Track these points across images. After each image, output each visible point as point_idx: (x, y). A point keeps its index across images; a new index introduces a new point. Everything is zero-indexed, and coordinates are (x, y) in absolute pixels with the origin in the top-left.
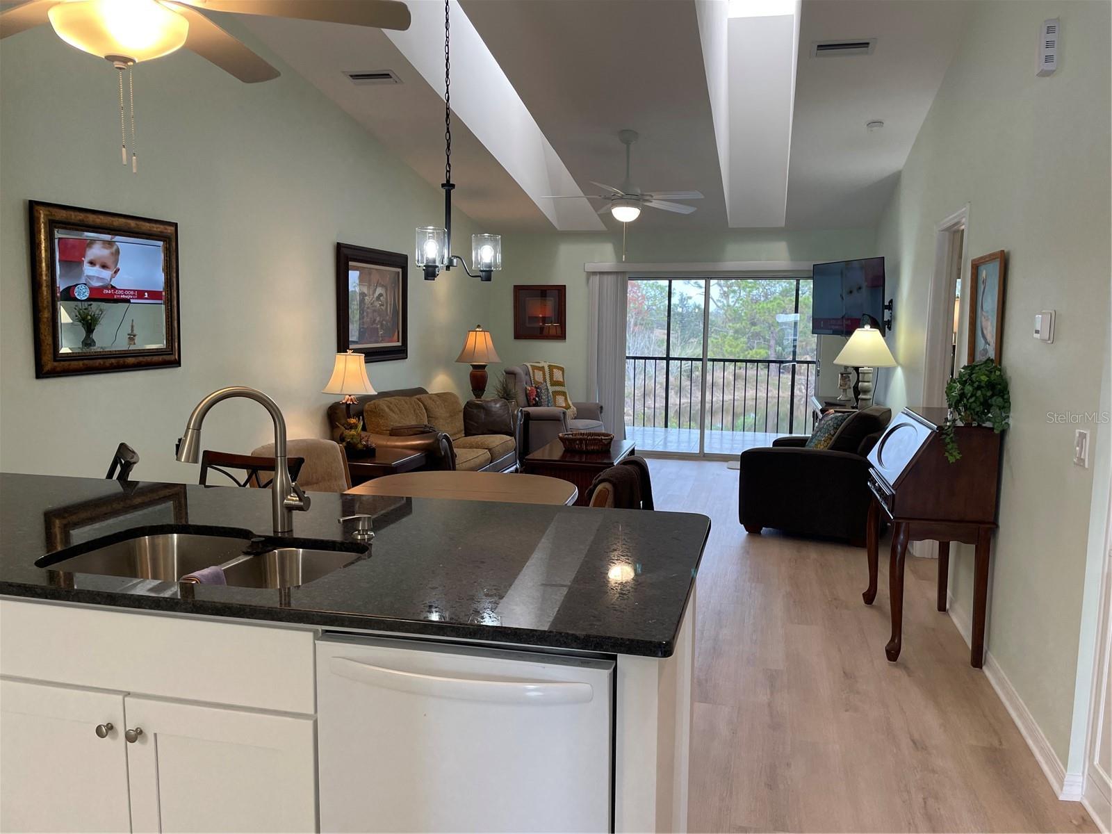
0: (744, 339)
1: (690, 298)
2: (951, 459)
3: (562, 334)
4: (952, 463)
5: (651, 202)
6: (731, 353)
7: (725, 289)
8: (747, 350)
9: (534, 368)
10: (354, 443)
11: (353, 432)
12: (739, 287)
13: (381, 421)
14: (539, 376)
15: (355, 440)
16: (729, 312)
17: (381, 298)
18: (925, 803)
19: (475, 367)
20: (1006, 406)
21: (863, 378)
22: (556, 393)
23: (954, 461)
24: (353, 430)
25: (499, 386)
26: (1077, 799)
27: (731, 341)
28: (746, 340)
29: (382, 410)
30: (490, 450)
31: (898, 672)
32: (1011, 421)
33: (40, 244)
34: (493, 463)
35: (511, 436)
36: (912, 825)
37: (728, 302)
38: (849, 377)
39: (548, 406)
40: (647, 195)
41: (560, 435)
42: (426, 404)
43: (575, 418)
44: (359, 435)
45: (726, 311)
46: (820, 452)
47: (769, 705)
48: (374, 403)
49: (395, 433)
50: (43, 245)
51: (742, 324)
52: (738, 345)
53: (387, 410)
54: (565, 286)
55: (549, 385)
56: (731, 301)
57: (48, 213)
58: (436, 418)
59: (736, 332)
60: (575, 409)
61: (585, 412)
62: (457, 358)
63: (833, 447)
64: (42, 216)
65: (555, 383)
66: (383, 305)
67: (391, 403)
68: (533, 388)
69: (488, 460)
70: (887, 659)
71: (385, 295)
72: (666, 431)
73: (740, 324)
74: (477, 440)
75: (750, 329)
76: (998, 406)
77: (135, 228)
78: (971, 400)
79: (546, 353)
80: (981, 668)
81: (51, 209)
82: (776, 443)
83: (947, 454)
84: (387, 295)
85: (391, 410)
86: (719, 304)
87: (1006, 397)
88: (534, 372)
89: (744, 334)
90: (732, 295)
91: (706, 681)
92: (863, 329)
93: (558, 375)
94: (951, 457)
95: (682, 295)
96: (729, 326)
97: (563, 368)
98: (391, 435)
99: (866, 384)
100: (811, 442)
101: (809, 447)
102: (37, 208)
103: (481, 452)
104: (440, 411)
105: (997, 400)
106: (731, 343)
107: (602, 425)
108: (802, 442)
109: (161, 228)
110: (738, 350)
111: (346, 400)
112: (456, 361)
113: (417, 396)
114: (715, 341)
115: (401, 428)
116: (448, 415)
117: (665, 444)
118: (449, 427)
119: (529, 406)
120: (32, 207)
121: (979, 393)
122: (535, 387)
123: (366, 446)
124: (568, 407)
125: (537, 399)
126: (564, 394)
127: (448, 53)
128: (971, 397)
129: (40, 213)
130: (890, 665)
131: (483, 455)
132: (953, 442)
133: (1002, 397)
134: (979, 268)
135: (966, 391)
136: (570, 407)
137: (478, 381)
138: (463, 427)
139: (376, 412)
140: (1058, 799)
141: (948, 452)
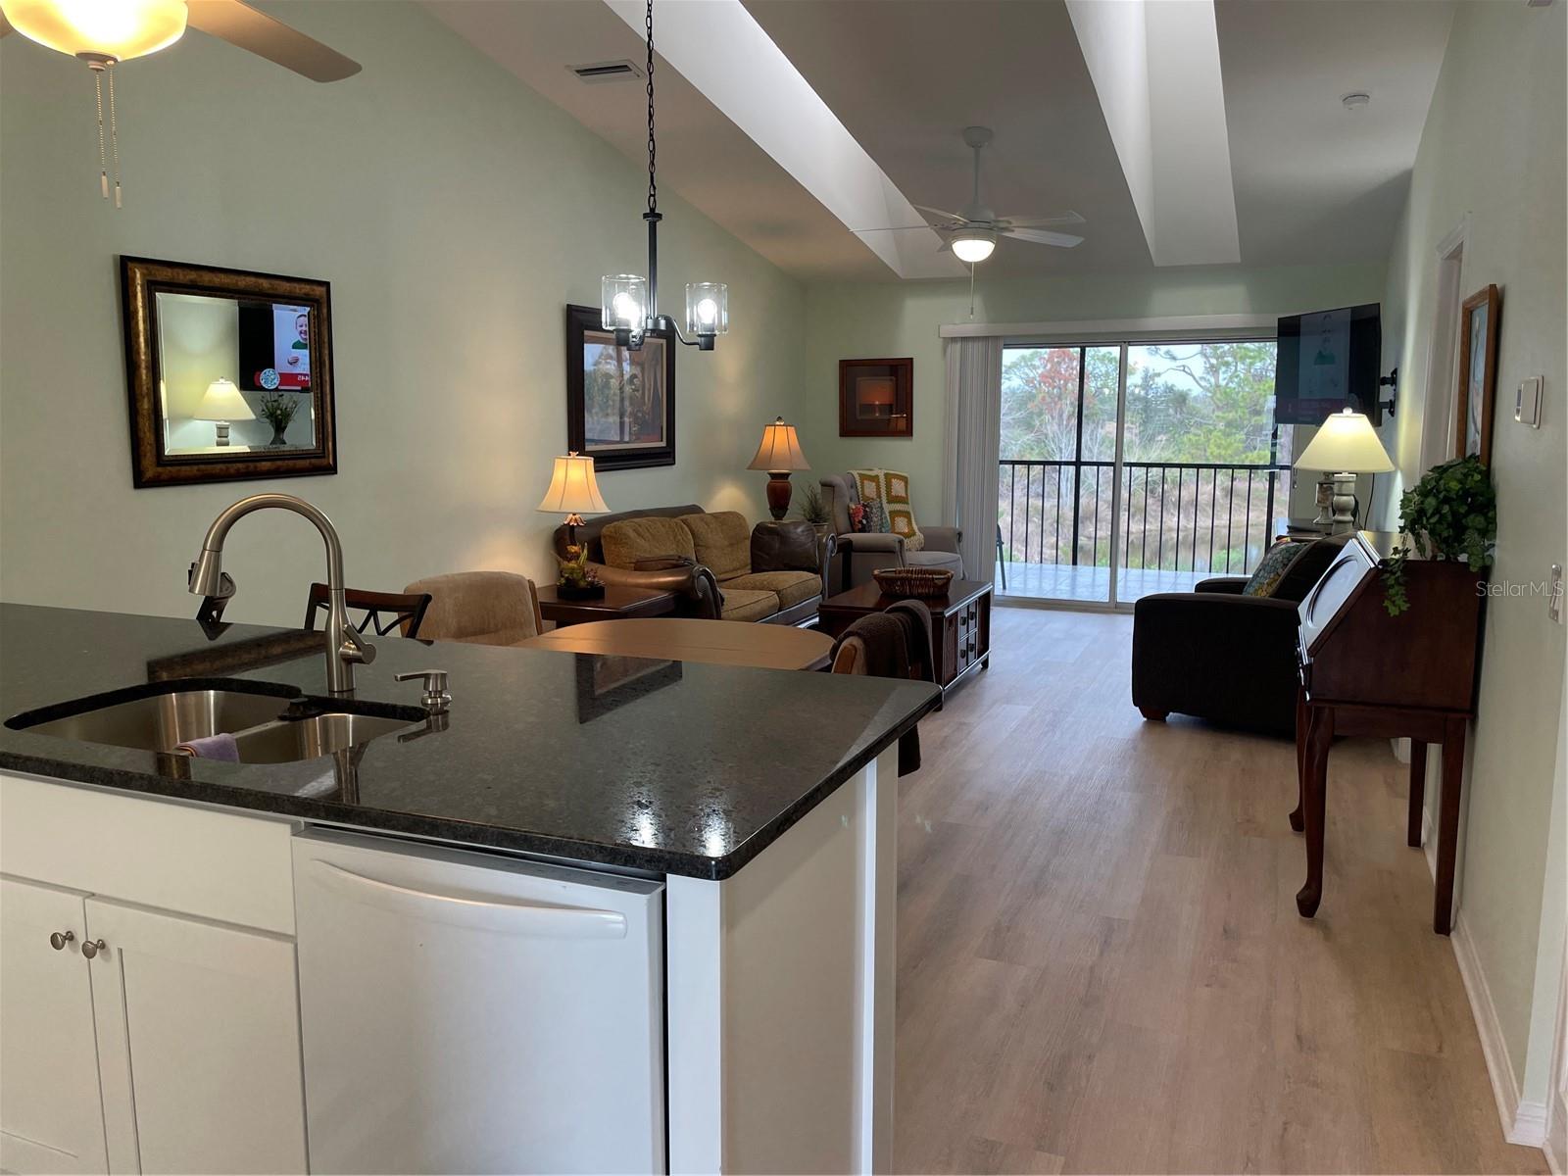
0: (1241, 436)
1: (1159, 375)
2: (1393, 611)
3: (907, 427)
4: (1395, 616)
5: (1013, 231)
6: (1220, 456)
7: (1214, 361)
8: (1244, 452)
9: (863, 477)
10: (574, 579)
11: (573, 564)
12: (1235, 358)
13: (624, 551)
14: (870, 489)
15: (575, 575)
16: (1218, 395)
17: (635, 380)
18: (1285, 1129)
19: (774, 476)
20: (1489, 529)
21: (1340, 489)
22: (894, 514)
23: (1397, 613)
24: (573, 562)
25: (806, 504)
26: (1538, 1145)
27: (1220, 439)
28: (1244, 437)
29: (625, 534)
30: (778, 592)
31: (1310, 934)
32: (1497, 553)
33: (136, 312)
34: (783, 612)
35: (816, 573)
36: (1251, 1163)
37: (1217, 379)
38: (1332, 488)
39: (881, 532)
40: (1003, 221)
41: (876, 572)
42: (694, 527)
43: (922, 550)
44: (581, 568)
45: (1215, 394)
46: (1258, 600)
47: (1092, 969)
48: (614, 527)
49: (640, 566)
50: (141, 314)
51: (1237, 412)
52: (1230, 444)
53: (632, 534)
54: (912, 359)
55: (884, 501)
56: (1223, 378)
57: (145, 271)
58: (707, 547)
59: (1229, 424)
60: (922, 536)
61: (935, 541)
62: (750, 463)
63: (1276, 594)
64: (138, 275)
65: (893, 500)
66: (638, 391)
67: (640, 526)
68: (859, 506)
69: (774, 606)
70: (1298, 914)
71: (640, 376)
72: (1075, 570)
73: (1234, 413)
74: (763, 578)
75: (1250, 420)
76: (1477, 529)
77: (269, 289)
78: (1433, 520)
79: (883, 455)
80: (1448, 935)
81: (151, 267)
82: (1200, 587)
83: (1387, 603)
84: (643, 375)
85: (639, 534)
86: (1203, 383)
87: (1490, 514)
88: (862, 483)
89: (1241, 428)
90: (1223, 369)
91: (1009, 929)
92: (1341, 414)
93: (898, 488)
94: (1394, 608)
95: (1146, 371)
96: (1218, 417)
97: (906, 478)
98: (635, 570)
99: (1345, 498)
100: (1249, 586)
101: (1249, 594)
102: (130, 265)
103: (763, 594)
104: (715, 538)
105: (1476, 520)
106: (1219, 441)
107: (959, 559)
108: (1237, 586)
109: (307, 288)
110: (1229, 452)
111: (568, 520)
112: (749, 468)
113: (681, 517)
114: (1194, 439)
115: (648, 560)
116: (726, 543)
117: (1073, 586)
118: (726, 559)
119: (854, 531)
120: (125, 264)
121: (1446, 509)
122: (864, 505)
123: (591, 583)
124: (912, 534)
125: (864, 522)
126: (907, 515)
127: (650, 28)
128: (1433, 515)
129: (135, 272)
130: (1301, 920)
131: (766, 599)
132: (1400, 584)
133: (1485, 515)
134: (1474, 313)
135: (1426, 506)
136: (914, 534)
137: (779, 496)
138: (749, 561)
139: (618, 539)
140: (1504, 1140)
141: (1390, 600)
